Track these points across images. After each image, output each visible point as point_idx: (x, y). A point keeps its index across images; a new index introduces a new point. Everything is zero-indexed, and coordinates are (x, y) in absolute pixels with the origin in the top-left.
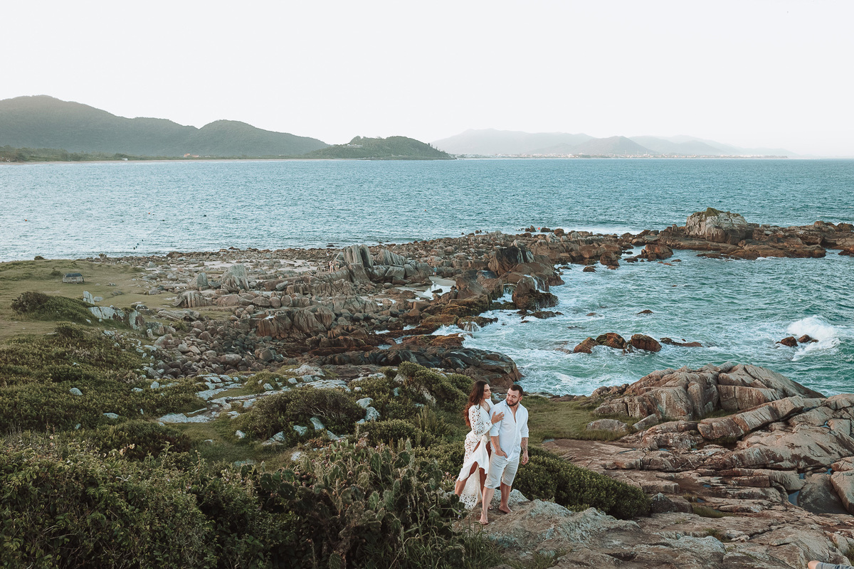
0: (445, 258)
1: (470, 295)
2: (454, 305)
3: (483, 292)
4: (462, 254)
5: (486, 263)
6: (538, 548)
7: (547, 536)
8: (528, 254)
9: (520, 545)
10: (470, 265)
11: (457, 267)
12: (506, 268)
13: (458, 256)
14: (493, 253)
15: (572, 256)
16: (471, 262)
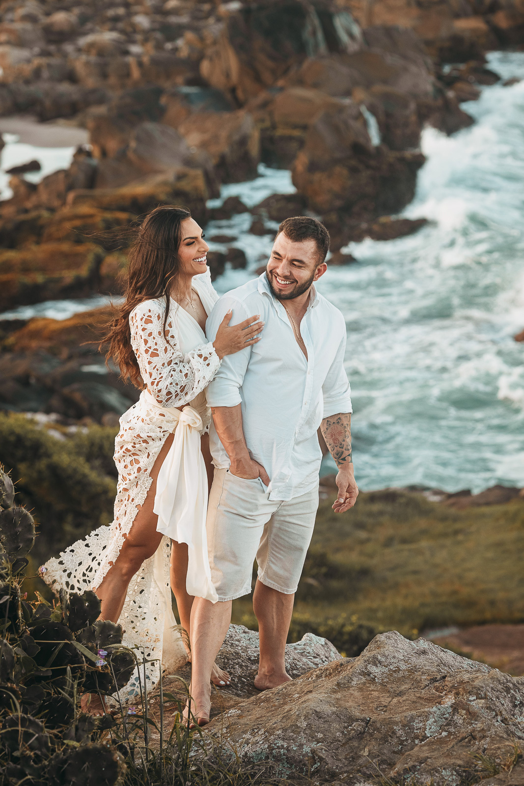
0: (45, 54)
1: (141, 172)
2: (85, 209)
3: (189, 162)
4: (107, 36)
5: (194, 64)
6: (398, 767)
7: (431, 728)
8: (340, 23)
9: (332, 764)
10: (136, 73)
11: (91, 82)
12: (267, 77)
13: (91, 45)
14: (214, 29)
15: (495, 30)
16: (140, 64)
